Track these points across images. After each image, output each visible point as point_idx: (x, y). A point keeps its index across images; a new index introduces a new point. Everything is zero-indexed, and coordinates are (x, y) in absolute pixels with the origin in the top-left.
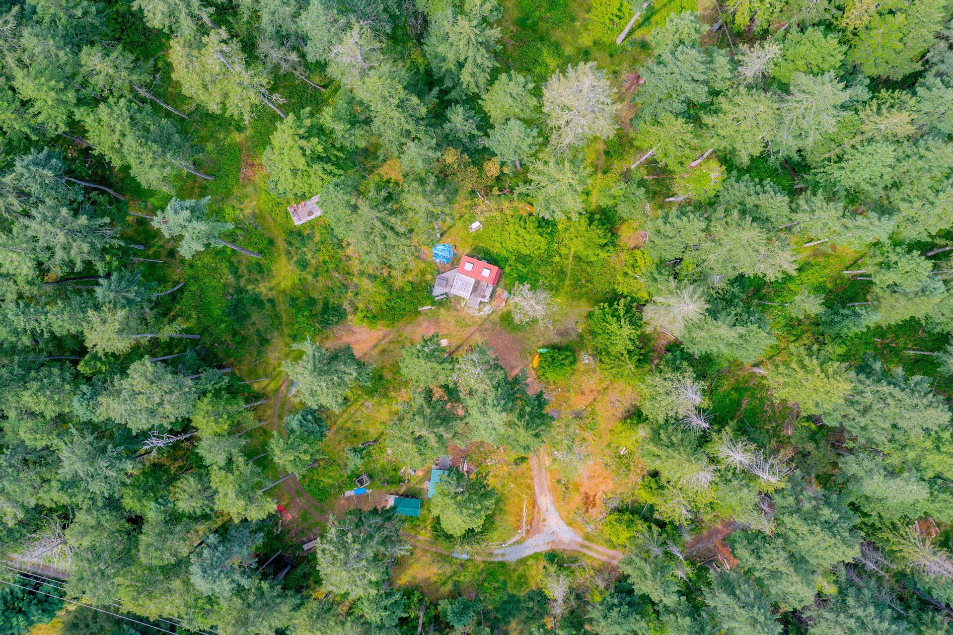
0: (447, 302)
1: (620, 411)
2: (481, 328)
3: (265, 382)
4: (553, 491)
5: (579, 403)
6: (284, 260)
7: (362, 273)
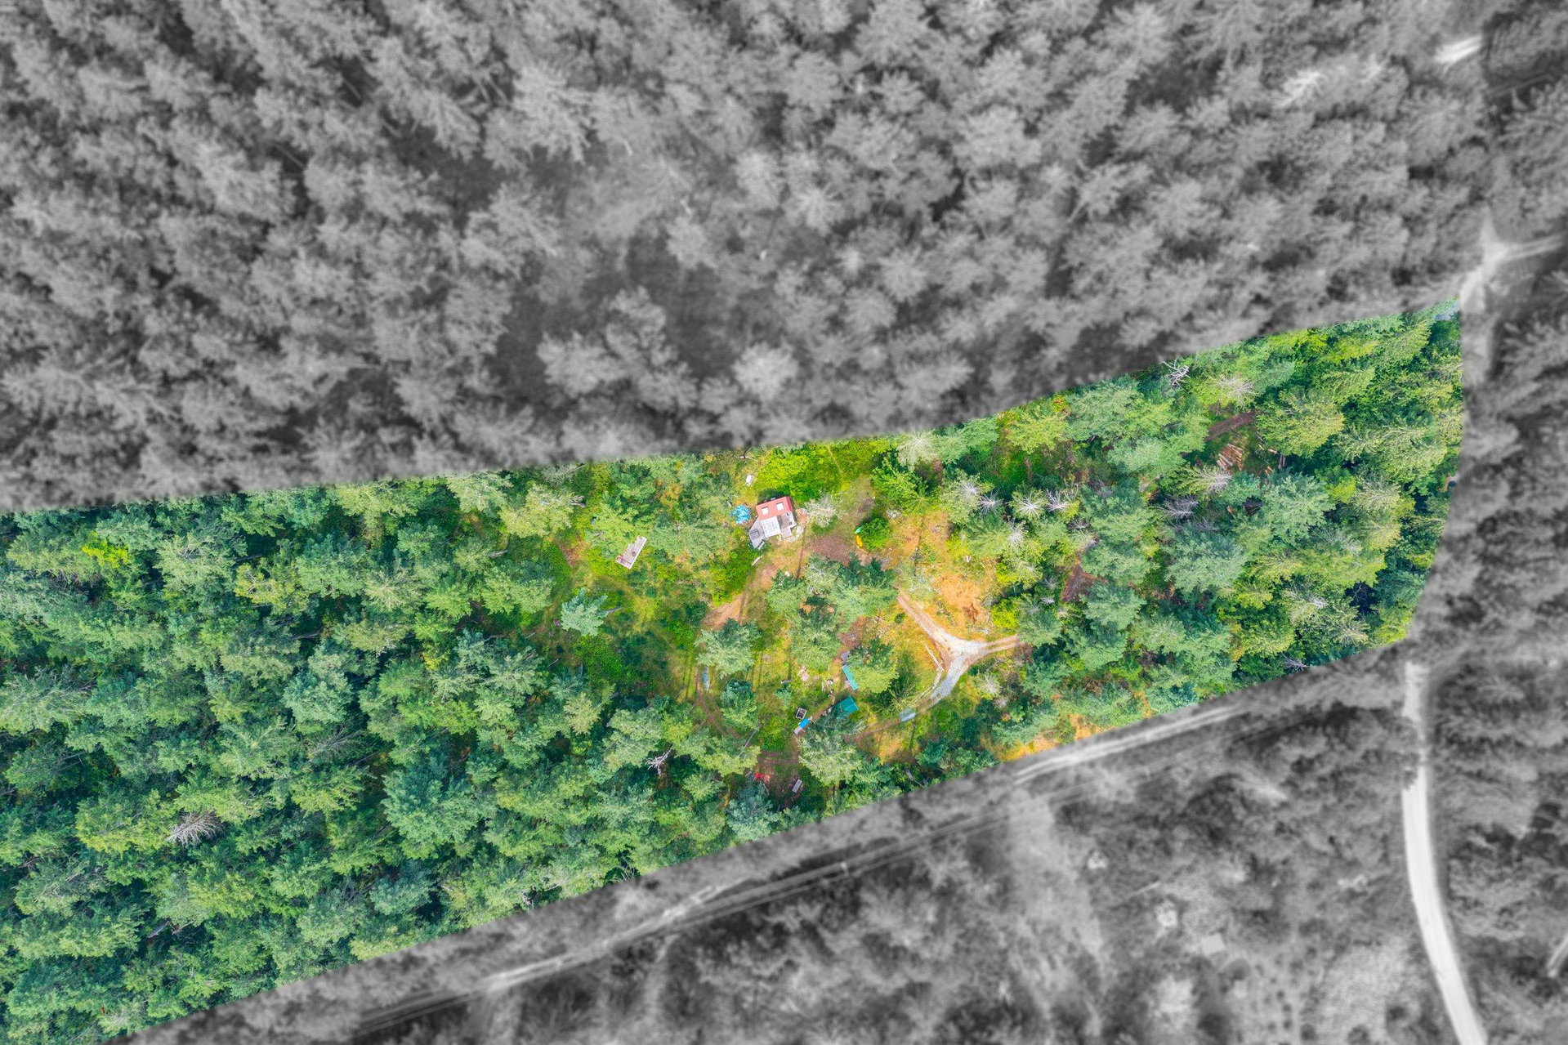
0: (769, 546)
1: (944, 532)
2: (805, 547)
3: (683, 693)
4: (940, 623)
5: (911, 548)
6: (637, 599)
7: (696, 569)
